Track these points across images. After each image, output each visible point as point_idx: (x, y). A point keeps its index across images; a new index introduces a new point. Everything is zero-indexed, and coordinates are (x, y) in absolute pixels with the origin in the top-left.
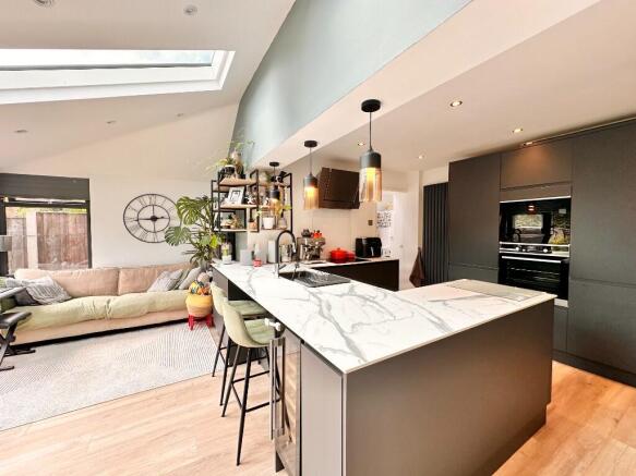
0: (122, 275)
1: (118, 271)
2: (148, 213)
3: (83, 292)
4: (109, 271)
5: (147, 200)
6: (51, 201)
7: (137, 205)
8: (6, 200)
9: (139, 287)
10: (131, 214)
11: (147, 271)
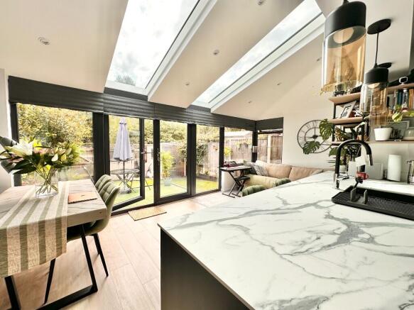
0: (292, 170)
1: (291, 168)
2: (312, 133)
5: (311, 125)
7: (305, 129)
10: (302, 134)
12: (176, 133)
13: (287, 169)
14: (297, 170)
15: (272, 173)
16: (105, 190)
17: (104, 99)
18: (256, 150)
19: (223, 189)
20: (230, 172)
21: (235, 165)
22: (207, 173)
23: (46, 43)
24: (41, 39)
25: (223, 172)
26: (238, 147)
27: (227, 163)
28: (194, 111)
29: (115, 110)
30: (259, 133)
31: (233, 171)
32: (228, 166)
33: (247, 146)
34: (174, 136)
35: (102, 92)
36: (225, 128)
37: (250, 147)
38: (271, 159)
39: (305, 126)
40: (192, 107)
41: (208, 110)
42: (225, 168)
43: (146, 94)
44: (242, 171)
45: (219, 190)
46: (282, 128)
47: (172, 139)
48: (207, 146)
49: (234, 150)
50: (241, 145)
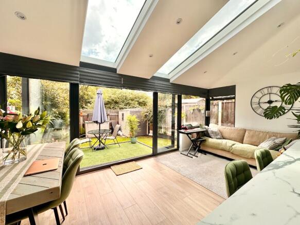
0: (247, 133)
1: (245, 131)
2: (266, 99)
3: (228, 137)
4: (241, 130)
5: (266, 91)
6: (223, 97)
7: (259, 95)
8: (211, 98)
9: (255, 142)
10: (256, 100)
11: (261, 135)
12: (141, 100)
13: (241, 132)
14: (251, 133)
15: (226, 135)
16: (71, 156)
17: (80, 71)
18: (209, 114)
19: (180, 149)
20: (187, 134)
21: (192, 128)
22: (165, 133)
23: (23, 18)
24: (17, 14)
25: (181, 134)
26: (192, 111)
27: (184, 126)
28: (156, 82)
29: (89, 81)
30: (212, 100)
31: (190, 133)
32: (185, 129)
33: (199, 111)
34: (140, 104)
35: (78, 65)
36: (183, 96)
37: (203, 112)
38: (222, 122)
39: (259, 92)
40: (154, 78)
41: (168, 80)
42: (182, 131)
43: (115, 67)
44: (198, 133)
45: (177, 150)
46: (235, 94)
47: (138, 105)
48: (165, 111)
49: (188, 114)
50: (194, 110)
